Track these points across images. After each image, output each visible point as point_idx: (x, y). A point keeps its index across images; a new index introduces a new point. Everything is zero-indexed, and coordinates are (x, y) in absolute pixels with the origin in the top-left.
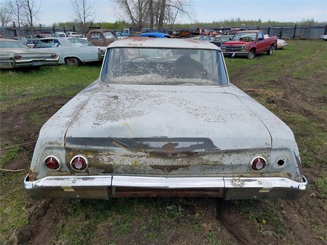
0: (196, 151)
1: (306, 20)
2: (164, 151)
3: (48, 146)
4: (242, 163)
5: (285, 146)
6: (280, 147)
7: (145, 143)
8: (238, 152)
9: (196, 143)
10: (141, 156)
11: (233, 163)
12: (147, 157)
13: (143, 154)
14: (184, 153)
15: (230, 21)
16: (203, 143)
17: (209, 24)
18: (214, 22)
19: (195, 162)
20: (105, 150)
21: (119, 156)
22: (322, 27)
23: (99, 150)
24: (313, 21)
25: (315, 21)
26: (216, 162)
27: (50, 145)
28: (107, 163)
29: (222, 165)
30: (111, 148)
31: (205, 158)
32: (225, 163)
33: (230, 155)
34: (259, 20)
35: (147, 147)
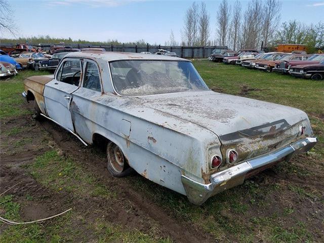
1: (111, 41)
2: (271, 133)
3: (211, 146)
4: (297, 132)
6: (305, 118)
7: (259, 130)
8: (295, 125)
9: (281, 124)
10: (259, 141)
12: (262, 141)
13: (259, 139)
14: (279, 132)
15: (38, 38)
17: (14, 40)
18: (20, 38)
20: (239, 142)
21: (248, 145)
22: (133, 48)
23: (236, 142)
24: (116, 42)
25: (119, 42)
27: (212, 146)
28: (246, 152)
31: (286, 133)
32: (293, 134)
34: (70, 39)
35: (261, 133)
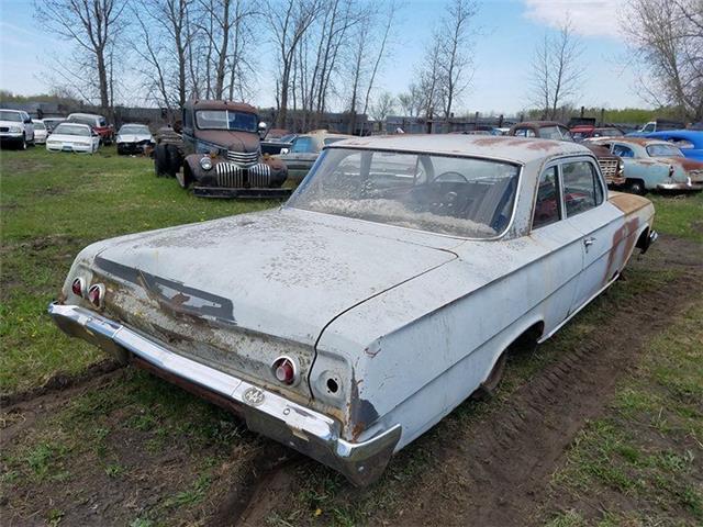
0: (206, 317)
2: (172, 306)
3: (82, 263)
4: (264, 361)
5: (339, 353)
6: (330, 351)
7: (160, 287)
8: (265, 338)
9: (210, 304)
10: (153, 307)
11: (252, 357)
12: (158, 311)
13: (156, 304)
14: (191, 316)
16: (220, 306)
19: (201, 336)
20: (125, 286)
23: (121, 284)
26: (228, 346)
29: (234, 354)
30: (132, 285)
31: (217, 333)
32: (240, 352)
33: (252, 341)
35: (160, 293)
